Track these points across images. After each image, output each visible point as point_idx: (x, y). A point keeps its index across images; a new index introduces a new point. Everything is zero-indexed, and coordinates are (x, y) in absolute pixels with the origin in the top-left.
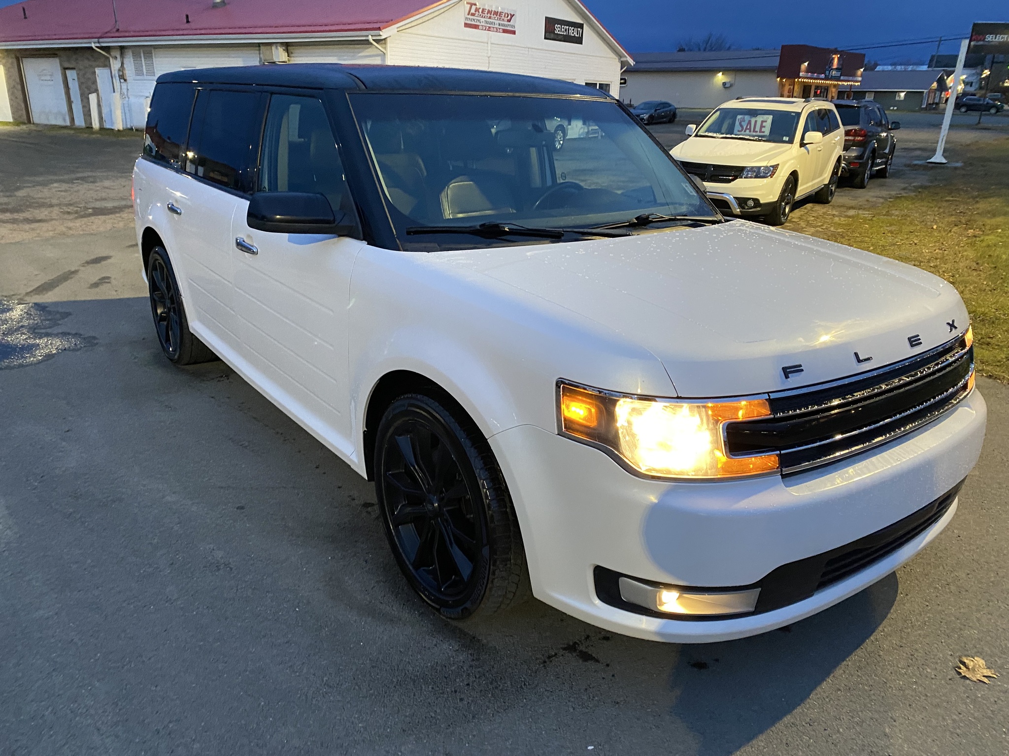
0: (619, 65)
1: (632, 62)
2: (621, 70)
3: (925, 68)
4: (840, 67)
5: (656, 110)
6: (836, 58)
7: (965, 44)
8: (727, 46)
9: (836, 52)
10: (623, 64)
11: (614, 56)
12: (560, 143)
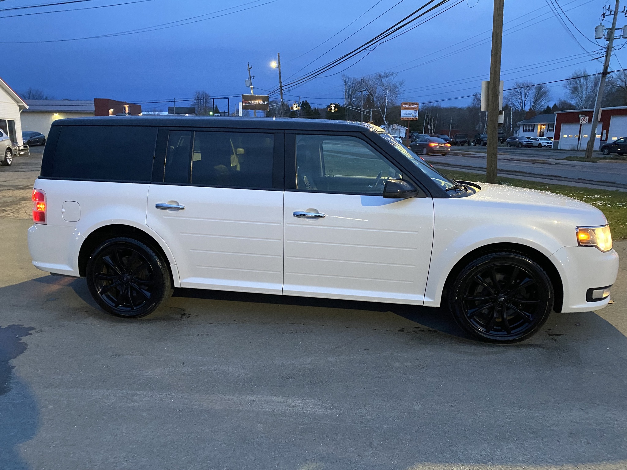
0: (18, 108)
1: (27, 107)
2: (20, 111)
3: (167, 113)
4: (130, 112)
5: (31, 137)
6: (127, 107)
7: (240, 105)
8: (45, 97)
9: (126, 104)
10: (20, 107)
11: (15, 103)
12: (10, 160)
